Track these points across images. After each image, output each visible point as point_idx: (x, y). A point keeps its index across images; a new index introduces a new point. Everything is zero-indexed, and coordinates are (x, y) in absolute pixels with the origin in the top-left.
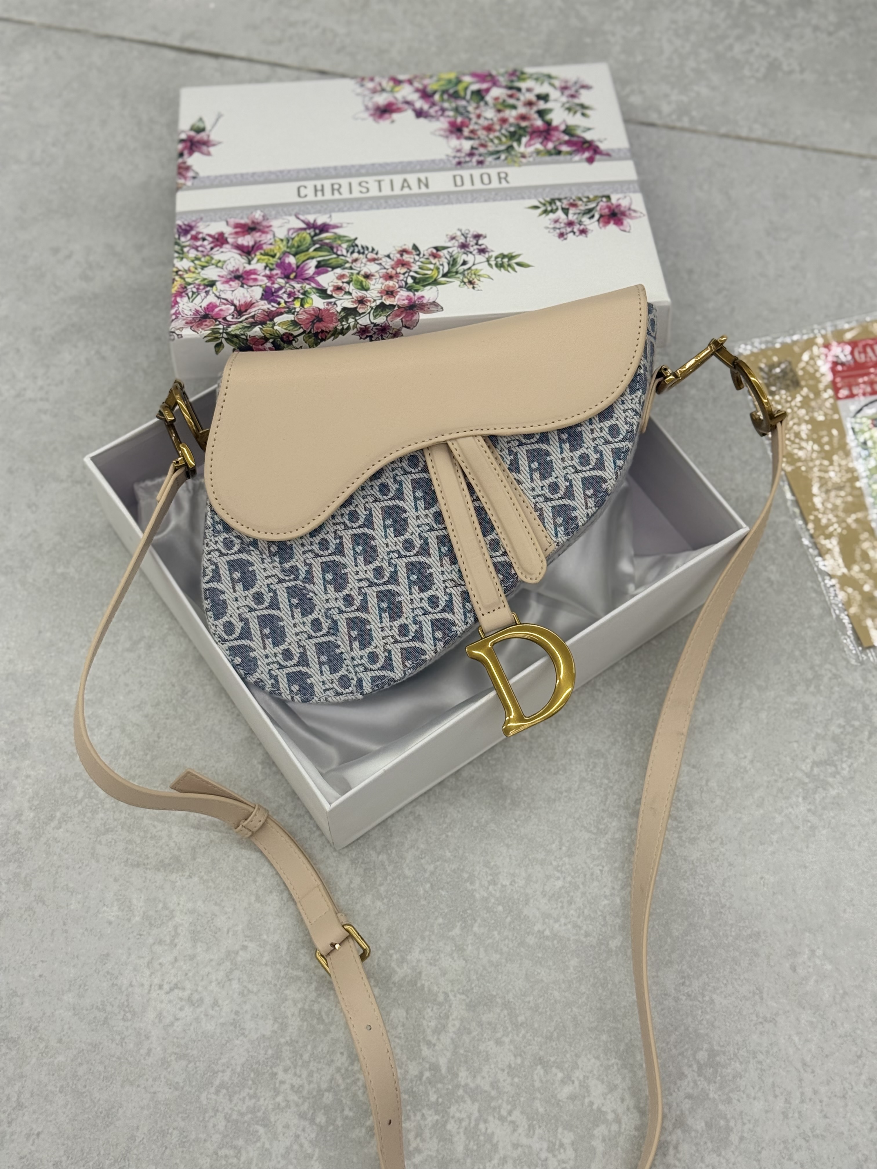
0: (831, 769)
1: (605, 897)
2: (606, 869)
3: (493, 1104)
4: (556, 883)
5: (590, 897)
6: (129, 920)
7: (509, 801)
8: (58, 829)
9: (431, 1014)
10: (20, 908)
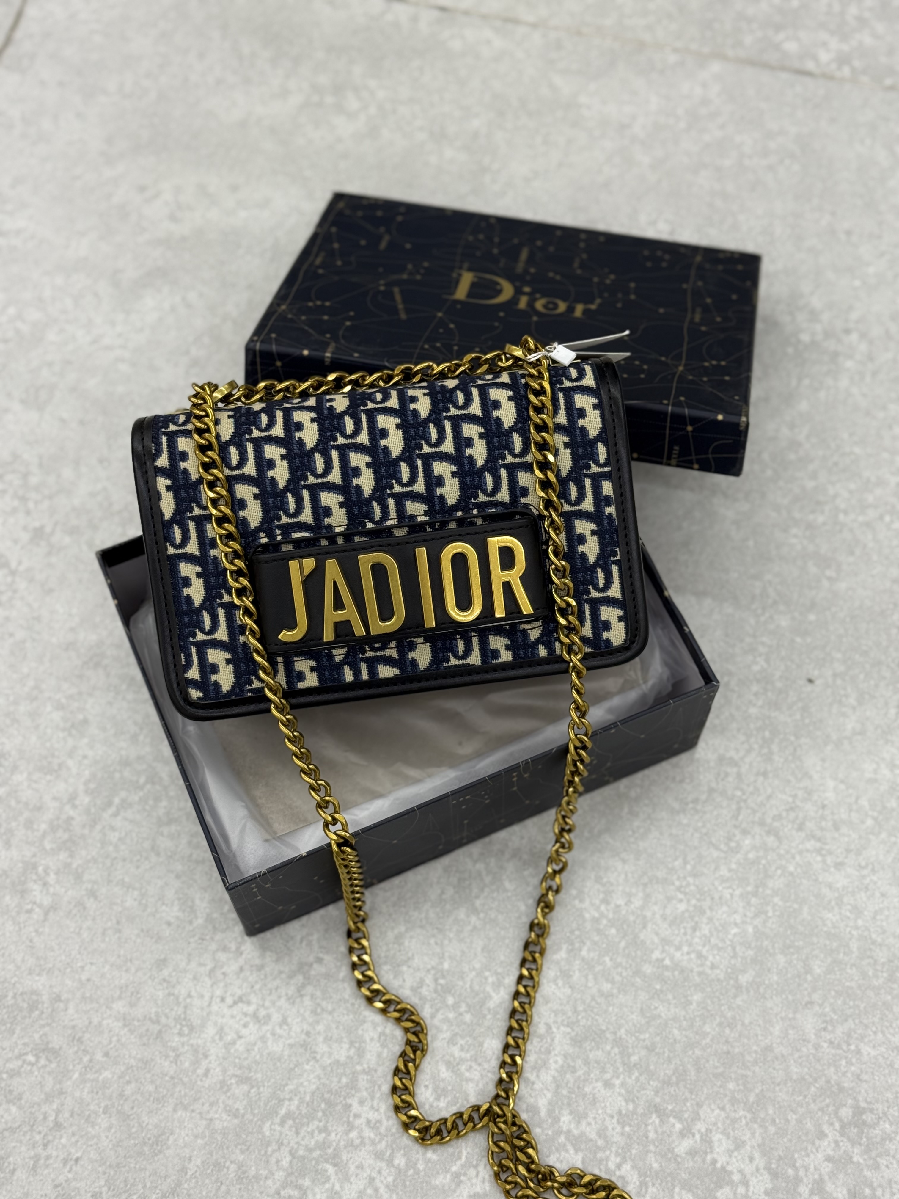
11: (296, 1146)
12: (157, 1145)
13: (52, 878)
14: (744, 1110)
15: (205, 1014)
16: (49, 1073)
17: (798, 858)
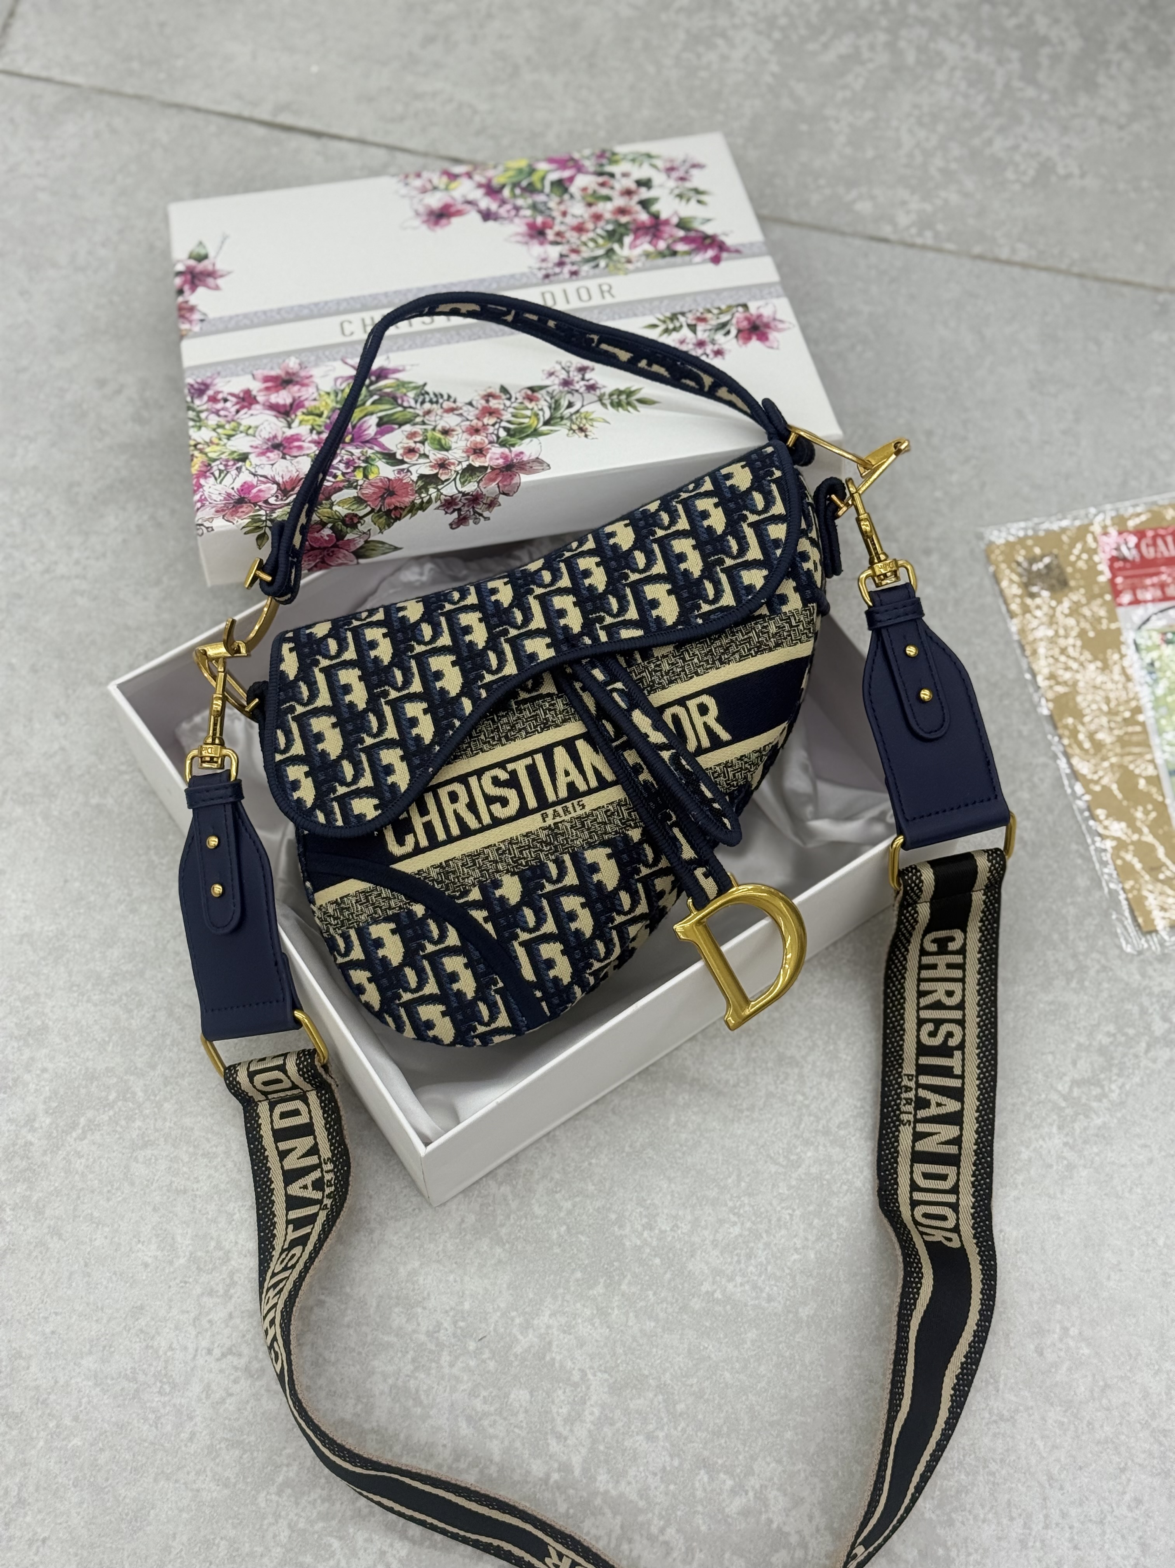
0: (1096, 1091)
1: (796, 1250)
2: (798, 1213)
3: (641, 1518)
4: (731, 1230)
5: (775, 1249)
6: (171, 1263)
7: (672, 1120)
8: (82, 1140)
9: (562, 1398)
10: (29, 1243)
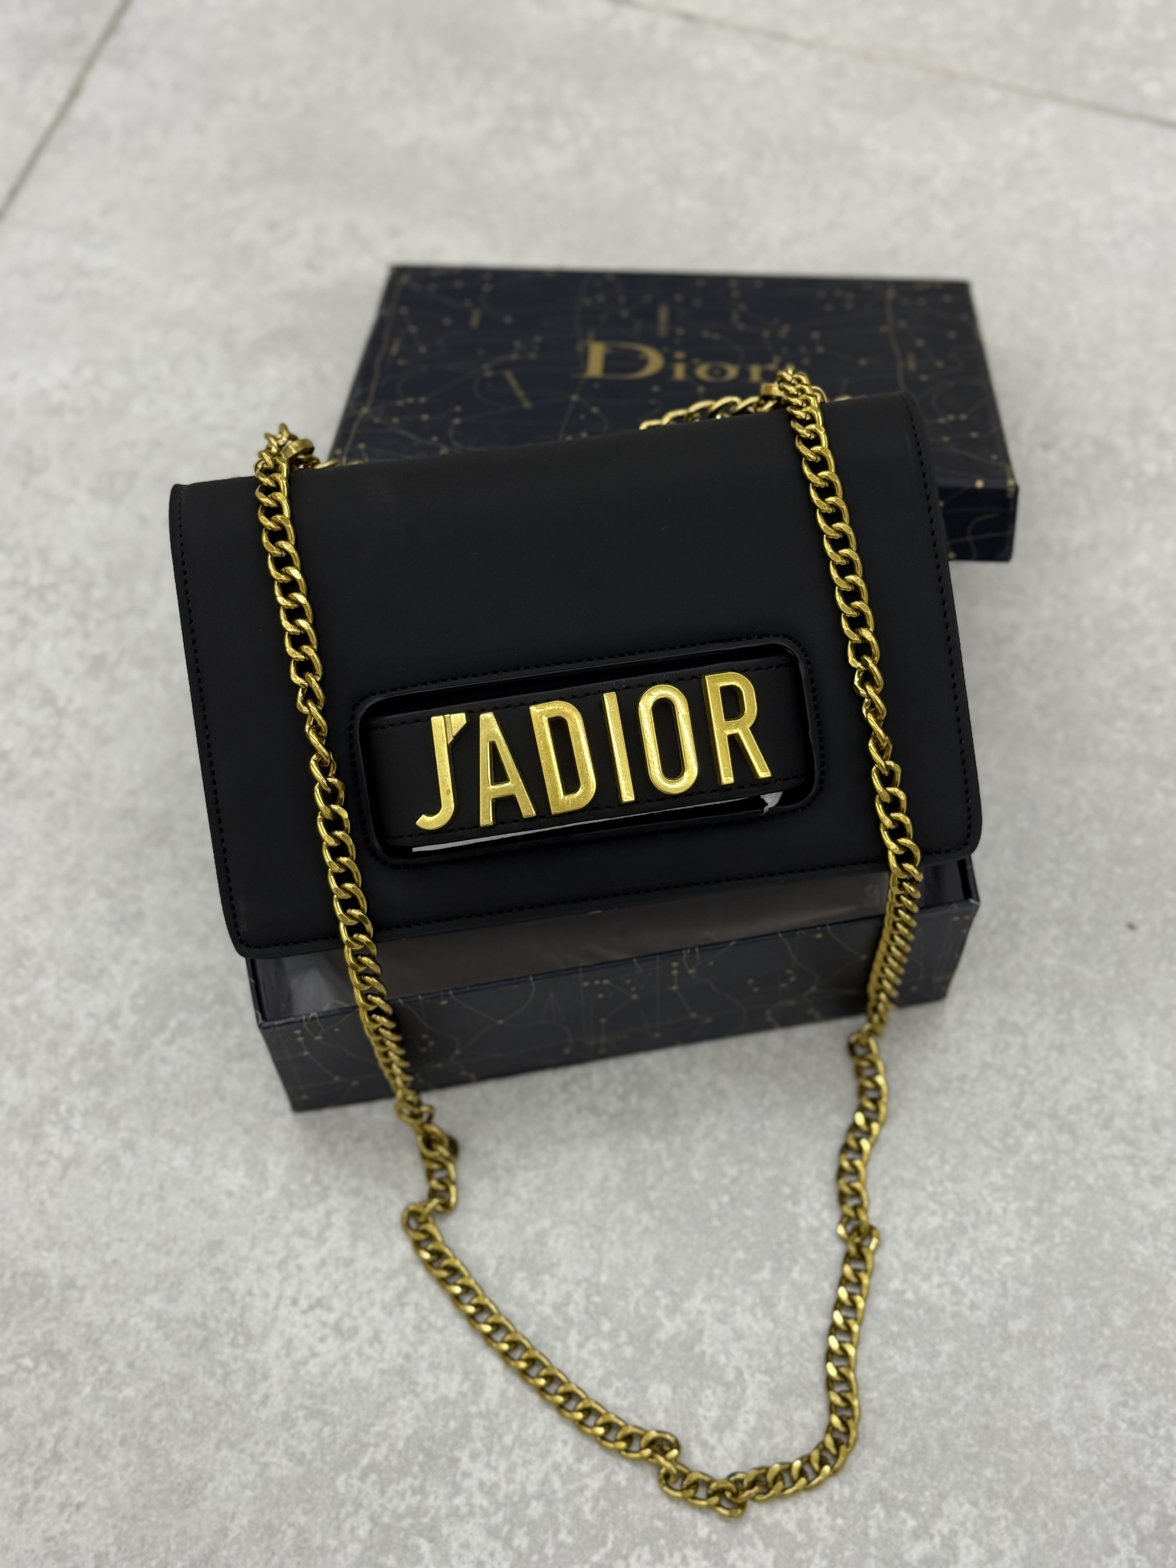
11: (379, 1510)
12: (190, 1493)
13: (77, 1122)
14: (1004, 1508)
15: (269, 1319)
16: (52, 1385)
17: (1100, 1166)
